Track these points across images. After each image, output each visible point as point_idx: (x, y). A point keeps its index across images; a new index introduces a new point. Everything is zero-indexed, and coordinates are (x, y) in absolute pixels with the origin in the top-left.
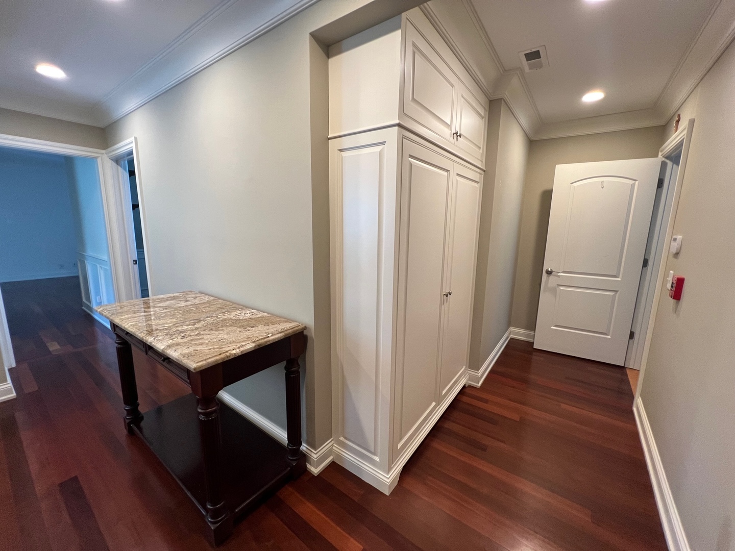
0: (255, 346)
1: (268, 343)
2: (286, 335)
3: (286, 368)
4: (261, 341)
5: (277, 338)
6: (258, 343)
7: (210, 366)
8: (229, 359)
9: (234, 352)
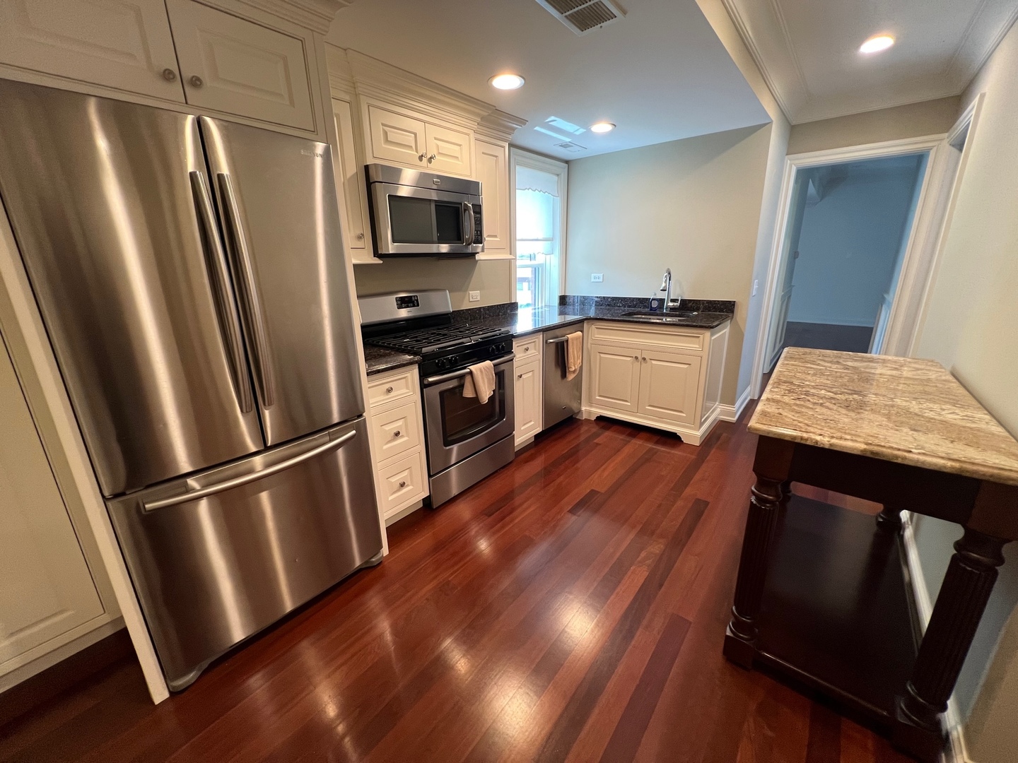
0: (865, 450)
1: (899, 461)
2: (961, 469)
3: (958, 545)
4: (884, 450)
5: (930, 464)
6: (876, 449)
7: (770, 435)
8: (803, 442)
9: (818, 438)
